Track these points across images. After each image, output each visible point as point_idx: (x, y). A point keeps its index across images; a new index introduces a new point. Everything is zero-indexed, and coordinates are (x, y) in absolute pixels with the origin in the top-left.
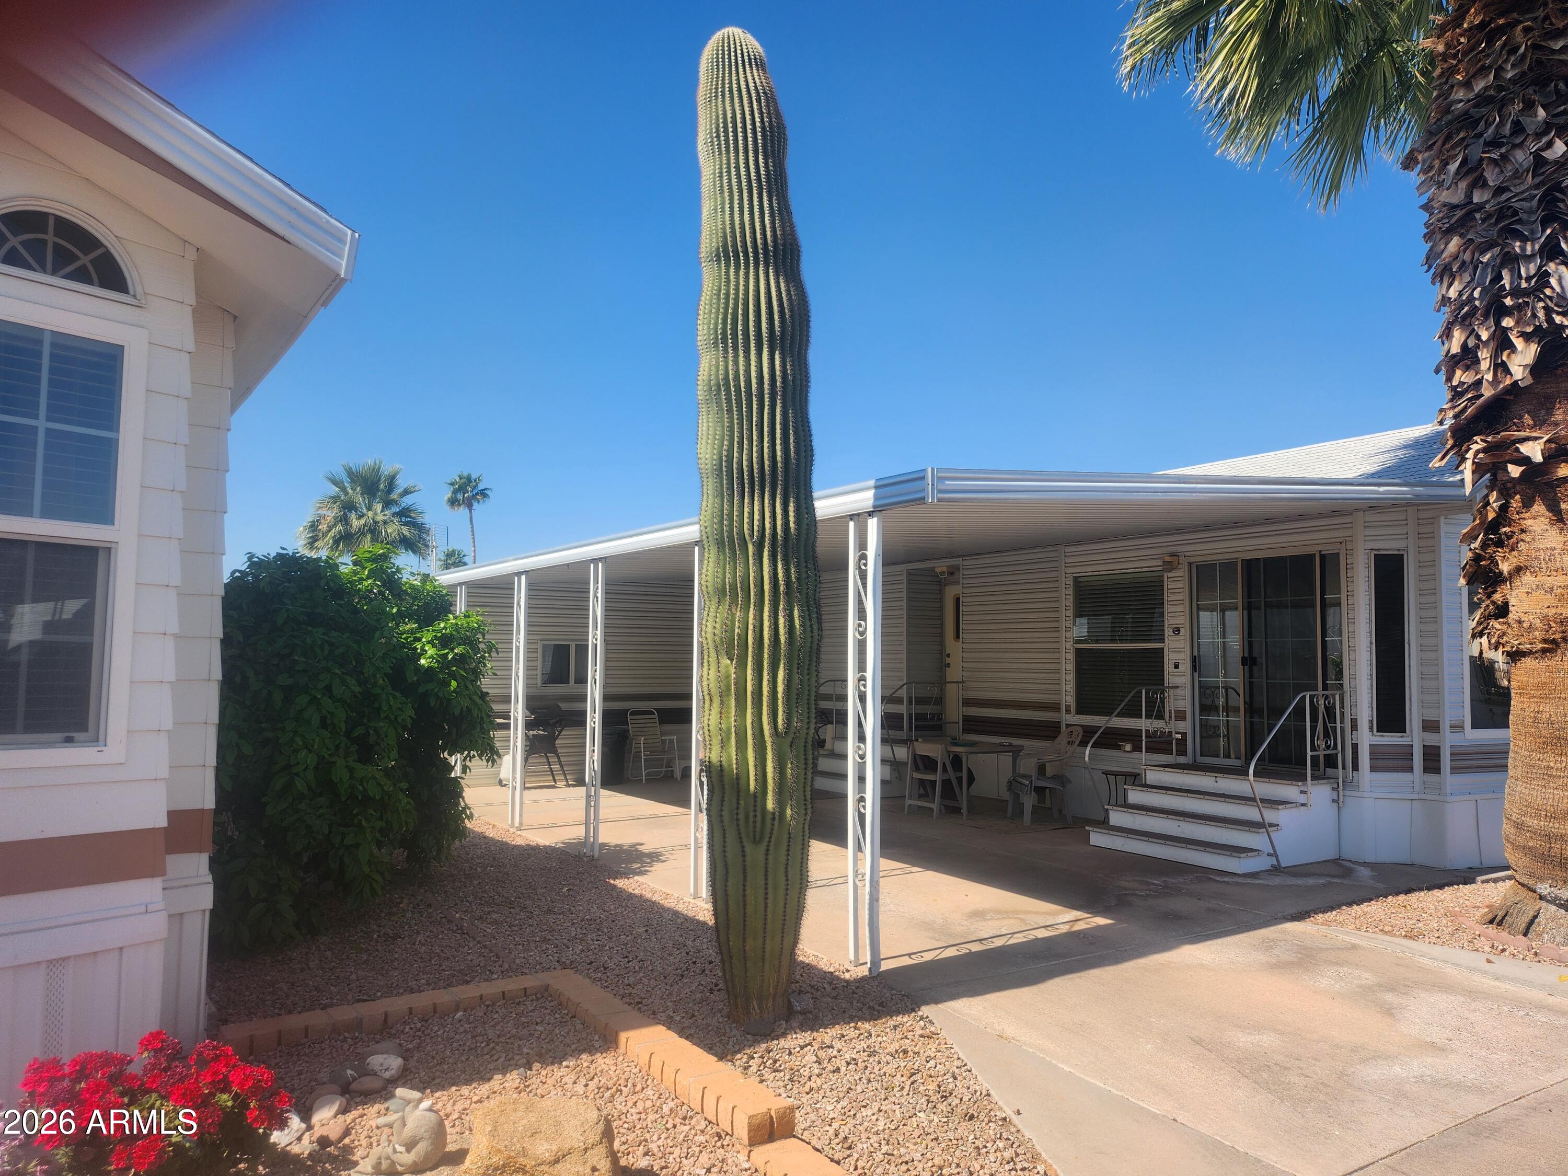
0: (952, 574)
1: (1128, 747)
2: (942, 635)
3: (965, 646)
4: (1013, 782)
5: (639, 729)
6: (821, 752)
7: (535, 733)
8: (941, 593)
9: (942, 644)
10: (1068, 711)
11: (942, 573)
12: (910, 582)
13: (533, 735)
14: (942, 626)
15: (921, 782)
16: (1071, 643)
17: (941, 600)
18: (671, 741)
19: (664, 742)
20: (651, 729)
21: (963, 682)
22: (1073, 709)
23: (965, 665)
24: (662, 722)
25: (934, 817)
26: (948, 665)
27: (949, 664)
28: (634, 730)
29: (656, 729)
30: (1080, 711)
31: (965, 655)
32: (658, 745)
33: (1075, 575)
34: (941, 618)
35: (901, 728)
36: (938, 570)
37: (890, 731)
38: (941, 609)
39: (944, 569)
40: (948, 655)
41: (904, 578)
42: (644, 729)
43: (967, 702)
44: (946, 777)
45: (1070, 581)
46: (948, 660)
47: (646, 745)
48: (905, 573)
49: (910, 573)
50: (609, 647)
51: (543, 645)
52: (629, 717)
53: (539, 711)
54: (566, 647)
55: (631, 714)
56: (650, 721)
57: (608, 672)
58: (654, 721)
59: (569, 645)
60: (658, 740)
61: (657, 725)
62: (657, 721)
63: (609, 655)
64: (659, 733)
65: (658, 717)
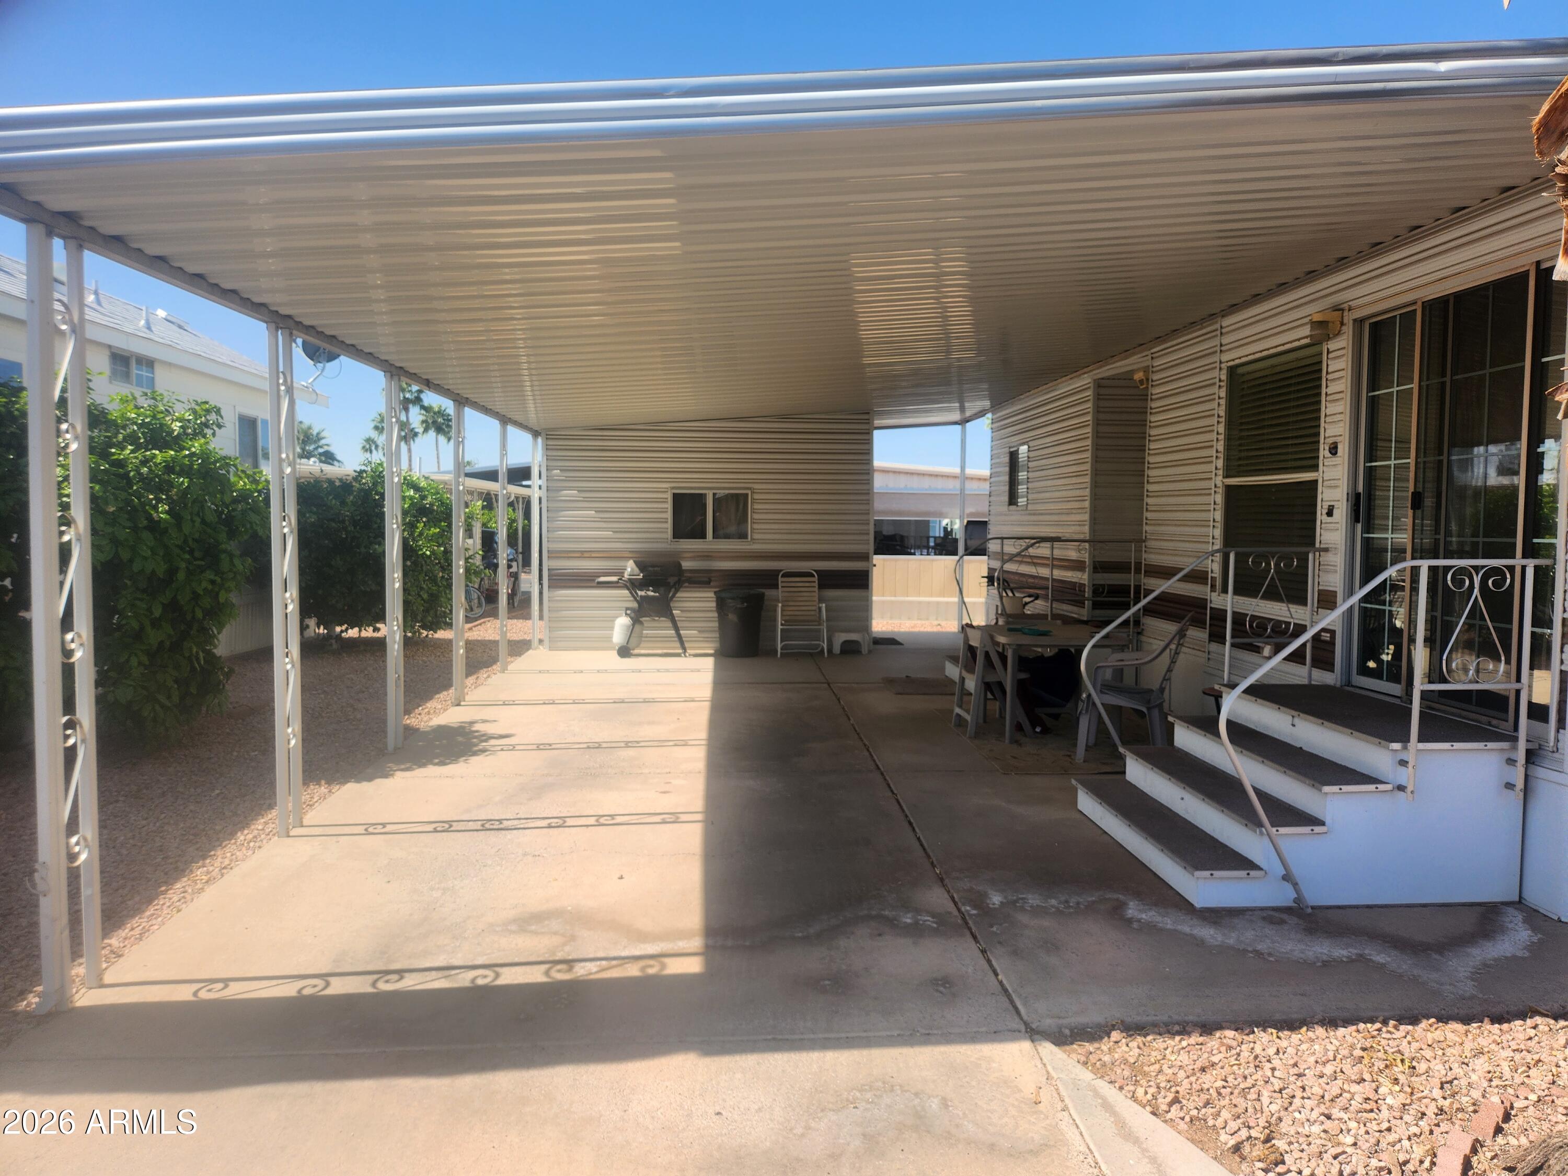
5: (792, 594)
7: (644, 593)
11: (1141, 381)
12: (1099, 398)
13: (642, 597)
16: (1221, 477)
20: (807, 594)
29: (813, 594)
32: (813, 613)
33: (1231, 364)
36: (1136, 377)
39: (1142, 375)
41: (1093, 391)
42: (800, 594)
43: (1148, 570)
45: (1225, 376)
48: (1092, 385)
49: (1099, 385)
50: (756, 496)
51: (674, 494)
52: (780, 579)
53: (651, 569)
54: (702, 497)
55: (783, 576)
56: (807, 584)
57: (755, 526)
58: (813, 584)
59: (705, 495)
60: (813, 608)
61: (816, 589)
62: (816, 584)
63: (756, 506)
64: (816, 599)
65: (819, 580)
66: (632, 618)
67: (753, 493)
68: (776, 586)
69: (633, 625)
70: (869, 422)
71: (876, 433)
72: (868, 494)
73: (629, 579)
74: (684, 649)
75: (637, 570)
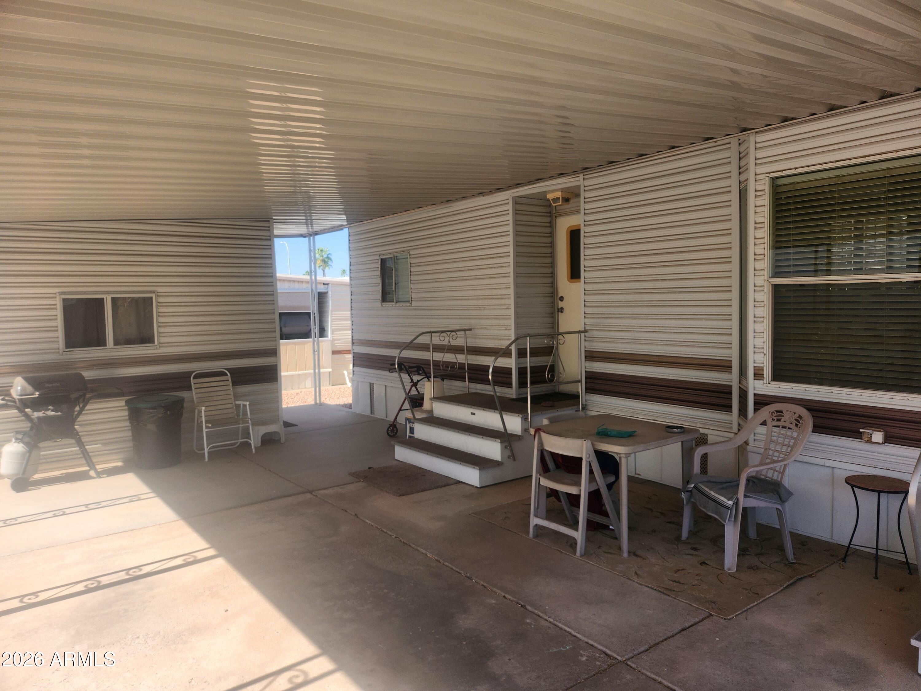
0: (566, 200)
1: (878, 437)
2: (553, 275)
3: (588, 287)
4: (695, 491)
5: (207, 395)
6: (419, 415)
7: (41, 414)
8: (552, 225)
9: (553, 285)
10: (758, 375)
11: (556, 200)
12: (516, 212)
13: (39, 418)
14: (553, 265)
15: (553, 493)
16: (766, 277)
17: (552, 235)
18: (245, 406)
19: (238, 406)
20: (223, 393)
21: (585, 331)
22: (767, 372)
23: (588, 310)
24: (235, 383)
25: (578, 553)
26: (561, 310)
27: (562, 308)
28: (200, 395)
29: (228, 392)
30: (778, 376)
31: (588, 298)
32: (230, 411)
33: (773, 175)
34: (552, 255)
35: (510, 385)
36: (550, 196)
37: (496, 387)
38: (552, 245)
39: (559, 194)
40: (562, 299)
41: (510, 207)
42: (214, 394)
43: (591, 356)
44: (594, 488)
45: (765, 186)
46: (561, 304)
47: (208, 413)
48: (511, 201)
49: (517, 201)
50: (161, 300)
51: (64, 300)
52: (193, 381)
53: (47, 385)
54: (101, 302)
55: (195, 377)
56: (222, 383)
57: (162, 330)
58: (226, 383)
59: (102, 299)
60: (230, 406)
61: (230, 387)
62: (230, 382)
63: (162, 310)
64: (232, 396)
65: (232, 377)
66: (26, 444)
67: (157, 296)
68: (189, 388)
69: (30, 451)
70: (269, 229)
71: (276, 240)
72: (273, 295)
73: (20, 400)
74: (92, 465)
75: (30, 389)
